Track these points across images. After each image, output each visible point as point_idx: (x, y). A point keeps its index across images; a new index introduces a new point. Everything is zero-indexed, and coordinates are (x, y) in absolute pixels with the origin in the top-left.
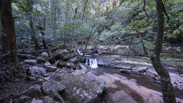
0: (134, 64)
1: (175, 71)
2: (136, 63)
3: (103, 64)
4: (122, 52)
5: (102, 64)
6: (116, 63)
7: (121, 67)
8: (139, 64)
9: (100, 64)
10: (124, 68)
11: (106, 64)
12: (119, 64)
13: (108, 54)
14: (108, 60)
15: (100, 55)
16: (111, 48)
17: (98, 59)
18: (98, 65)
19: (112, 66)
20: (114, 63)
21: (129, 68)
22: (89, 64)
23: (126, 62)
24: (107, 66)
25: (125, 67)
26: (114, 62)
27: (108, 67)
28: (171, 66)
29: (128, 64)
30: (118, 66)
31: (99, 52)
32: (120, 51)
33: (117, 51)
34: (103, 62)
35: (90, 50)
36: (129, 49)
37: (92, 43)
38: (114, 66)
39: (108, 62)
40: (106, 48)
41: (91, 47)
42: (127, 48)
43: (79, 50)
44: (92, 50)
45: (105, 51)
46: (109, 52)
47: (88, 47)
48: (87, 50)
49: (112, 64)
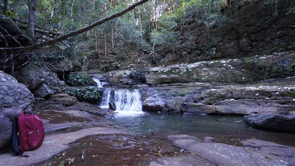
0: (294, 94)
3: (160, 102)
4: (212, 73)
5: (157, 103)
6: (210, 94)
9: (152, 104)
12: (223, 97)
13: (172, 81)
15: (150, 85)
16: (181, 67)
19: (197, 110)
20: (202, 99)
22: (112, 107)
23: (253, 88)
24: (178, 108)
25: (256, 110)
27: (182, 112)
30: (221, 108)
31: (150, 79)
32: (205, 73)
33: (197, 73)
34: (163, 96)
35: (127, 78)
36: (230, 65)
37: (132, 66)
38: (204, 107)
39: (179, 97)
40: (166, 70)
41: (128, 72)
42: (225, 65)
43: (101, 81)
44: (131, 77)
45: (166, 76)
46: (177, 76)
47: (122, 72)
48: (119, 79)
49: (195, 102)
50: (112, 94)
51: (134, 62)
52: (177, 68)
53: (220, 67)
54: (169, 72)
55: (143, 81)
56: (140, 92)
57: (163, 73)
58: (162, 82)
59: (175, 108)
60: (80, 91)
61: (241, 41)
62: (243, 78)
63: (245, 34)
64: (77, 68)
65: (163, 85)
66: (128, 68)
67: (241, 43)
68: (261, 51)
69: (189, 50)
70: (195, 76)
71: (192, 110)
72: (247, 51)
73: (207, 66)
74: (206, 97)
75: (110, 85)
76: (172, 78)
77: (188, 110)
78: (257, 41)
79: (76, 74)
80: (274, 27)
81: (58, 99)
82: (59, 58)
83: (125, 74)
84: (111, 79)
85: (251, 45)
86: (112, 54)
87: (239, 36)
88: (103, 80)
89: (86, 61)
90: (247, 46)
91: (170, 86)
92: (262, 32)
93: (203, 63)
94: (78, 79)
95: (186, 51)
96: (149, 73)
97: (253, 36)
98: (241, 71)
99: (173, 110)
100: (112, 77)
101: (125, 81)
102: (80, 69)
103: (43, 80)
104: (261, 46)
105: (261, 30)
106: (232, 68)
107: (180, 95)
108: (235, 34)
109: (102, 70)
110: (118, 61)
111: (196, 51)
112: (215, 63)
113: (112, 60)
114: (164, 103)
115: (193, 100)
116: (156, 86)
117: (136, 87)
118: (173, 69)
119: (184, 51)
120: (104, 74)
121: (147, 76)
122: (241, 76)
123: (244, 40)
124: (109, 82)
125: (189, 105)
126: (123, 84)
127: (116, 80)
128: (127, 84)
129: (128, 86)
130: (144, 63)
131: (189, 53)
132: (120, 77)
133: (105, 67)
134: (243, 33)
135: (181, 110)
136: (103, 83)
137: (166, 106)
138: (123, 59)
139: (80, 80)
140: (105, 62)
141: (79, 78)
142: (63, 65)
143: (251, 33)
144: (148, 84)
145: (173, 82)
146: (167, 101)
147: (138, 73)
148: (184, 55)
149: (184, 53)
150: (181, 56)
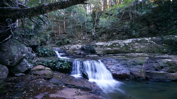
4: (142, 47)
15: (99, 55)
16: (120, 43)
20: (162, 67)
27: (147, 79)
31: (98, 51)
32: (137, 46)
33: (132, 47)
34: (125, 65)
35: (79, 50)
36: (152, 41)
37: (80, 42)
38: (167, 75)
39: (139, 66)
40: (109, 44)
41: (80, 46)
42: (148, 41)
43: (59, 52)
44: (82, 49)
45: (110, 49)
46: (118, 49)
47: (75, 46)
48: (74, 51)
49: (156, 70)
51: (80, 39)
52: (117, 43)
53: (145, 43)
54: (111, 46)
55: (93, 52)
57: (107, 46)
58: (108, 53)
59: (140, 76)
60: (51, 62)
61: (151, 27)
62: (165, 50)
63: (153, 22)
64: (43, 43)
65: (109, 55)
66: (77, 43)
67: (150, 27)
68: (164, 32)
69: (117, 32)
70: (131, 49)
71: (157, 78)
72: (155, 33)
73: (137, 41)
74: (165, 66)
75: (67, 55)
76: (115, 50)
77: (153, 78)
78: (161, 26)
79: (42, 48)
80: (172, 18)
81: (38, 72)
82: (31, 35)
83: (78, 47)
84: (68, 51)
85: (157, 29)
86: (64, 34)
87: (149, 24)
88: (61, 51)
89: (49, 38)
90: (155, 30)
91: (115, 56)
92: (164, 21)
93: (134, 40)
94: (44, 51)
95: (116, 32)
96: (97, 47)
97: (158, 24)
98: (162, 45)
99: (139, 77)
100: (68, 49)
101: (78, 52)
102: (45, 44)
103: (24, 55)
104: (165, 30)
105: (162, 20)
106: (154, 43)
107: (139, 65)
108: (146, 22)
109: (57, 44)
110: (68, 39)
111: (122, 32)
112: (141, 40)
113: (64, 38)
114: (129, 71)
115: (154, 69)
116: (104, 56)
117: (89, 56)
118: (114, 44)
119: (115, 32)
120: (61, 47)
121: (96, 49)
122: (163, 48)
123: (153, 26)
124: (66, 53)
125: (153, 73)
126: (77, 55)
127: (71, 52)
128: (80, 54)
129: (82, 56)
130: (88, 40)
131: (118, 34)
132: (74, 49)
133: (60, 42)
134: (152, 22)
135: (145, 77)
136: (61, 54)
137: (131, 73)
138: (72, 37)
139: (46, 53)
140: (59, 39)
141: (46, 51)
142: (34, 41)
143: (156, 22)
144: (97, 54)
146: (131, 69)
147: (88, 46)
148: (115, 35)
149: (115, 33)
150: (113, 35)
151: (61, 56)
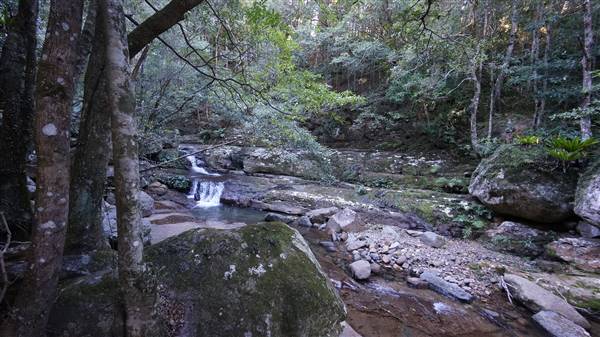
0: (311, 201)
1: (401, 222)
2: (316, 198)
3: (235, 198)
5: (233, 198)
7: (280, 209)
8: (324, 202)
9: (229, 198)
10: (287, 210)
11: (244, 198)
14: (254, 189)
15: (247, 173)
16: (282, 156)
17: (230, 184)
18: (222, 200)
19: (256, 206)
20: (264, 198)
21: (297, 210)
22: (197, 198)
23: (295, 194)
24: (246, 203)
25: (290, 210)
26: (265, 195)
27: (248, 206)
28: (396, 209)
29: (297, 199)
30: (271, 207)
31: (248, 165)
34: (240, 192)
35: (225, 159)
38: (262, 204)
39: (250, 194)
40: (268, 156)
41: (229, 151)
44: (230, 158)
45: (264, 164)
46: (274, 166)
47: (221, 151)
48: (217, 160)
49: (259, 200)
50: (199, 185)
52: (278, 156)
54: (270, 160)
55: (241, 167)
56: (225, 184)
57: (262, 160)
58: (259, 171)
65: (259, 174)
70: (291, 169)
76: (269, 168)
77: (252, 206)
83: (225, 153)
84: (209, 158)
88: (199, 157)
91: (265, 177)
96: (249, 158)
99: (242, 204)
101: (224, 162)
110: (222, 128)
113: (215, 124)
116: (252, 175)
118: (274, 156)
121: (245, 162)
124: (205, 160)
125: (254, 202)
127: (214, 161)
128: (225, 167)
129: (225, 170)
132: (219, 157)
133: (206, 133)
136: (199, 162)
137: (239, 200)
140: (206, 126)
144: (245, 171)
145: (269, 173)
146: (241, 196)
151: (199, 166)
